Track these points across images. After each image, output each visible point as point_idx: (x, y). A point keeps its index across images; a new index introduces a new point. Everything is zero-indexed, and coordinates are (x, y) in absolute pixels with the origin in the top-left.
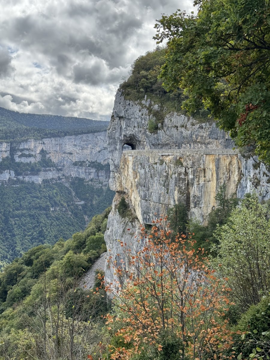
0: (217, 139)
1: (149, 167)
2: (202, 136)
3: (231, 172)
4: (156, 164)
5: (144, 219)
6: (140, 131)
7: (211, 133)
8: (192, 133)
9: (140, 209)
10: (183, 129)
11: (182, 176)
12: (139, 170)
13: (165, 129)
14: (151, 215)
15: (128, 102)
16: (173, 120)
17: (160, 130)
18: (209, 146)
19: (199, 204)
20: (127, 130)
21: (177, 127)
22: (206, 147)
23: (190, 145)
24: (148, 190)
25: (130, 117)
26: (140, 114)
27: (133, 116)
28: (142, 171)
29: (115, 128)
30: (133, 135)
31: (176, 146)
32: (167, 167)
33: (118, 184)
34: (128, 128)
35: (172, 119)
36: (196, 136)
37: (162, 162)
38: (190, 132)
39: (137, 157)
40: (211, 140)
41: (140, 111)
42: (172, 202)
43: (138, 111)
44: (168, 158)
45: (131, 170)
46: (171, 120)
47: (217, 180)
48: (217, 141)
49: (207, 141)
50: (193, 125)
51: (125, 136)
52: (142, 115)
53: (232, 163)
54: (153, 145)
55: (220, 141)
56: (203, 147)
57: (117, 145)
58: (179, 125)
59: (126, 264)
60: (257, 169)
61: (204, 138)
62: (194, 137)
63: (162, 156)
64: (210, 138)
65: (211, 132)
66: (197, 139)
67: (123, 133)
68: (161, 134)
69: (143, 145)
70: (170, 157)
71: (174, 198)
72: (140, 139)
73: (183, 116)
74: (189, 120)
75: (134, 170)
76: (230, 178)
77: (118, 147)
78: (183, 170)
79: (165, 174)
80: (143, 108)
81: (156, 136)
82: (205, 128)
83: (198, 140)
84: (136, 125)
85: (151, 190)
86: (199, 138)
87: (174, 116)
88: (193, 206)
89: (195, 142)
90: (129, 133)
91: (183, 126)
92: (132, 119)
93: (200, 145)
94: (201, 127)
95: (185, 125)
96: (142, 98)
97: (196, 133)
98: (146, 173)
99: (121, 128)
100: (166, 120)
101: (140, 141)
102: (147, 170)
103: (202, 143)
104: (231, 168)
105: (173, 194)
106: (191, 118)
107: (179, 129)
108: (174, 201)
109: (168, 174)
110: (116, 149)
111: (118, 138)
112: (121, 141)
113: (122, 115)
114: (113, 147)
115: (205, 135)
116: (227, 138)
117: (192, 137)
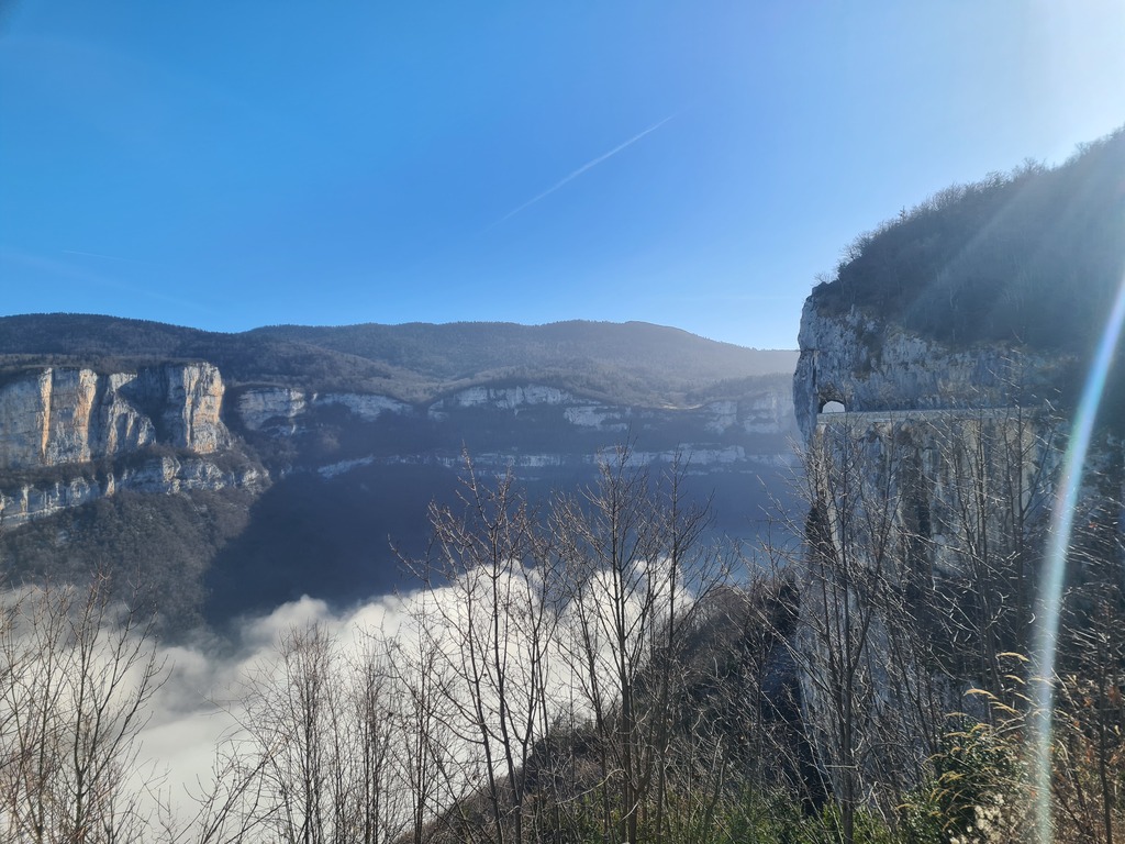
0: (992, 385)
1: (851, 446)
2: (957, 382)
4: (861, 441)
5: (845, 551)
6: (843, 376)
7: (977, 373)
8: (936, 375)
10: (917, 368)
11: (911, 466)
14: (856, 544)
15: (823, 320)
16: (898, 351)
17: (874, 371)
18: (974, 401)
20: (822, 375)
21: (907, 364)
22: (969, 405)
23: (934, 399)
25: (826, 350)
26: (842, 341)
27: (831, 347)
28: (838, 457)
29: (806, 372)
30: (831, 384)
31: (907, 403)
32: (882, 447)
34: (824, 371)
35: (898, 348)
36: (944, 379)
37: (874, 436)
38: (931, 373)
40: (977, 388)
41: (842, 336)
43: (838, 337)
44: (885, 429)
46: (895, 351)
48: (992, 388)
49: (969, 391)
50: (937, 357)
51: (819, 386)
52: (846, 343)
54: (864, 402)
55: (999, 390)
56: (963, 403)
57: (809, 404)
61: (961, 385)
62: (940, 382)
63: (875, 423)
64: (974, 385)
65: (976, 370)
66: (945, 385)
67: (817, 381)
69: (850, 403)
74: (929, 347)
77: (811, 408)
78: (913, 454)
80: (847, 330)
81: (867, 382)
82: (962, 363)
84: (836, 364)
88: (935, 531)
89: (945, 394)
90: (824, 379)
91: (915, 362)
92: (830, 353)
93: (954, 400)
94: (954, 363)
95: (921, 359)
96: (847, 310)
97: (944, 375)
99: (815, 371)
101: (844, 396)
103: (958, 397)
106: (934, 342)
107: (911, 366)
109: (885, 460)
110: (808, 411)
111: (811, 390)
112: (815, 394)
113: (813, 345)
114: (802, 407)
115: (963, 378)
116: (1013, 382)
117: (935, 383)
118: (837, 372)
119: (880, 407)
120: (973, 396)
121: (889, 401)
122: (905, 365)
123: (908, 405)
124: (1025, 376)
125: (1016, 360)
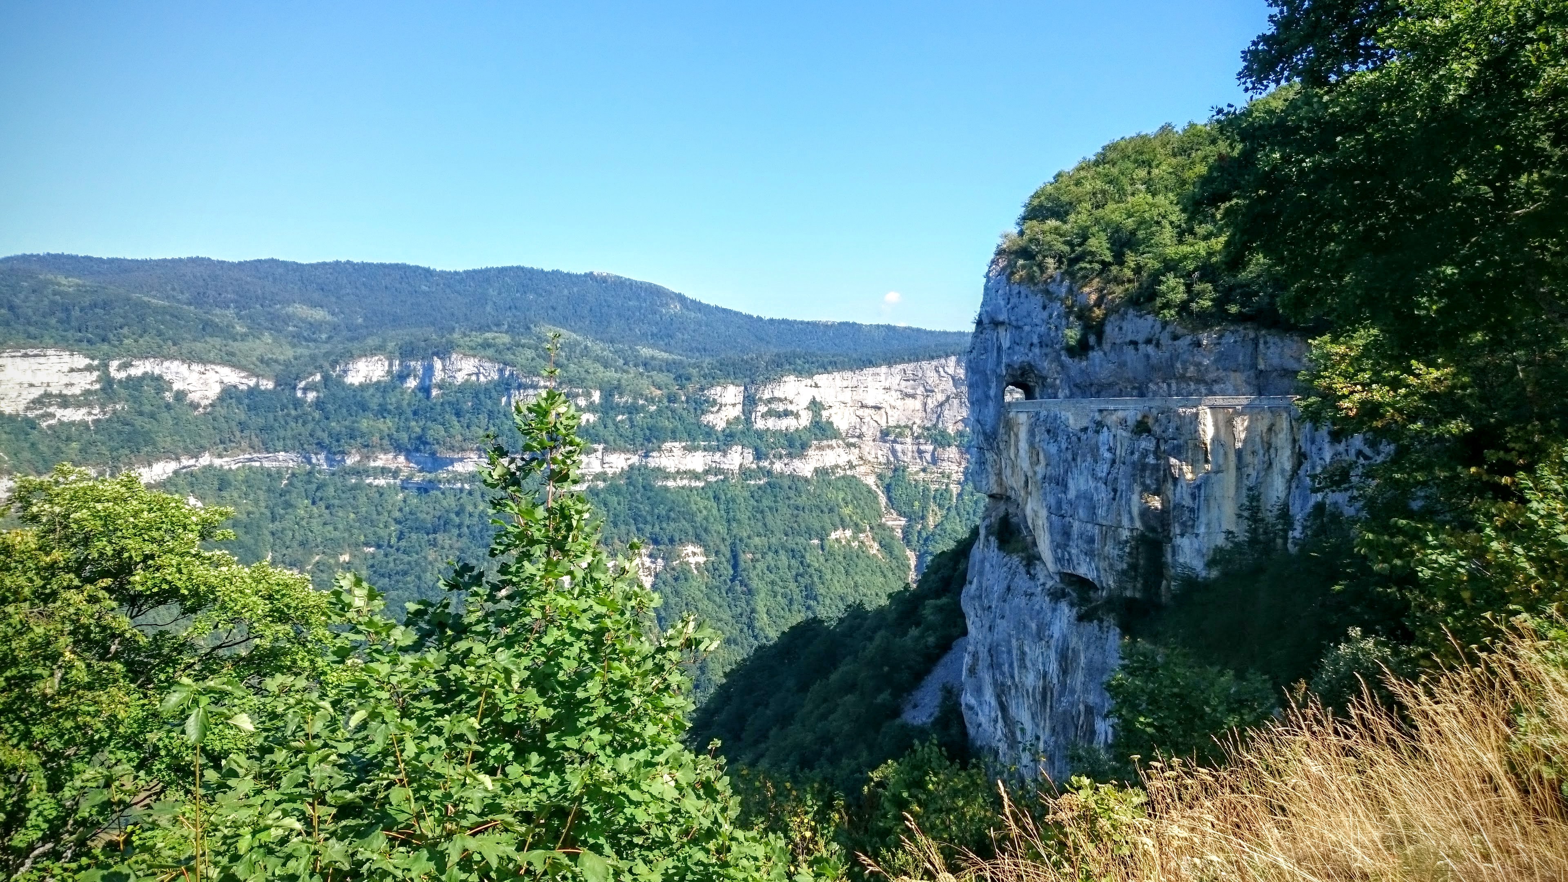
0: (1235, 371)
1: (1069, 438)
2: (1199, 365)
3: (1272, 451)
4: (1085, 430)
5: (1058, 560)
6: (1046, 355)
7: (1222, 357)
8: (1174, 357)
9: (1047, 535)
10: (1150, 349)
11: (1151, 460)
12: (1044, 445)
13: (1107, 347)
14: (1074, 551)
16: (1125, 328)
17: (1094, 350)
18: (1216, 387)
19: (1193, 526)
20: (1014, 353)
21: (1136, 343)
22: (1210, 391)
23: (1169, 385)
24: (1066, 492)
25: (1020, 323)
26: (1045, 314)
27: (1028, 320)
28: (1053, 449)
29: (985, 349)
30: (1029, 364)
31: (1134, 388)
32: (1111, 438)
33: (993, 479)
34: (1017, 348)
35: (1124, 326)
36: (1184, 363)
37: (1099, 426)
38: (1167, 355)
39: (1038, 413)
40: (1222, 374)
41: (1044, 308)
42: (1125, 522)
43: (1039, 309)
44: (1114, 417)
45: (1023, 445)
46: (1121, 329)
47: (1239, 469)
48: (1238, 374)
49: (1211, 376)
50: (1175, 338)
51: (1008, 366)
52: (1050, 317)
53: (1276, 428)
54: (1076, 385)
55: (1245, 375)
56: (1202, 390)
57: (989, 388)
58: (1141, 338)
59: (1015, 664)
60: (1340, 442)
61: (1203, 369)
62: (1179, 365)
63: (1101, 411)
64: (1218, 369)
65: (1222, 353)
66: (1185, 369)
67: (1005, 360)
68: (1097, 361)
69: (1053, 386)
70: (1121, 415)
71: (1130, 512)
72: (1045, 373)
74: (1164, 324)
75: (1032, 445)
76: (1271, 464)
77: (992, 393)
78: (1151, 446)
79: (1107, 455)
80: (1051, 300)
81: (1084, 363)
84: (1035, 340)
85: (1073, 493)
86: (1192, 368)
87: (1129, 316)
88: (1178, 531)
89: (1183, 378)
90: (1018, 359)
91: (1148, 341)
92: (1027, 328)
93: (1193, 386)
94: (1197, 344)
95: (1155, 339)
97: (1184, 357)
98: (1060, 450)
99: (999, 348)
100: (1108, 330)
101: (1045, 378)
102: (1064, 446)
103: (1198, 381)
104: (1273, 440)
105: (1129, 500)
107: (1142, 347)
108: (1132, 519)
109: (1115, 454)
110: (988, 397)
111: (994, 371)
112: (999, 377)
113: (1001, 318)
114: (980, 392)
115: (1206, 362)
116: (1261, 366)
117: (1172, 366)
118: (1037, 350)
119: (1098, 394)
120: (1215, 381)
121: (1111, 385)
122: (1134, 343)
123: (1135, 392)
124: (1276, 361)
125: (1266, 343)
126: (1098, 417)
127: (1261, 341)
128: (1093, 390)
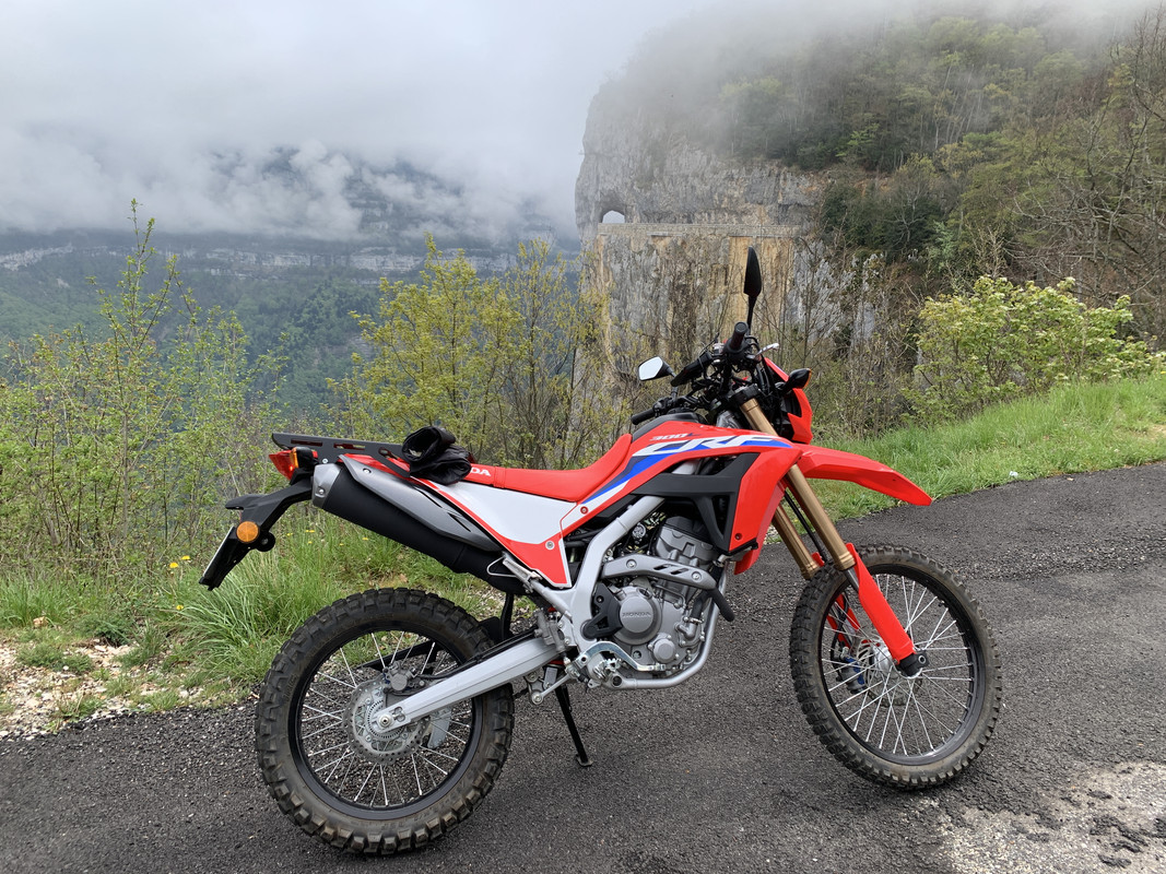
0: (760, 204)
1: (629, 259)
2: (731, 197)
5: (617, 362)
6: (626, 184)
7: (750, 190)
8: (714, 189)
9: (611, 341)
11: (683, 281)
12: (612, 265)
13: (666, 179)
14: (627, 356)
16: (680, 162)
17: (656, 182)
18: (744, 218)
20: (606, 182)
21: (687, 176)
22: (740, 221)
23: (709, 215)
24: (625, 307)
27: (615, 152)
29: (589, 178)
30: (614, 192)
31: (684, 217)
32: (659, 260)
34: (607, 178)
35: (680, 159)
36: (720, 195)
37: (651, 249)
38: (708, 187)
39: (610, 237)
40: (749, 206)
42: (663, 334)
48: (762, 207)
49: (741, 208)
51: (601, 193)
54: (645, 213)
55: (768, 208)
56: (734, 220)
57: (590, 212)
58: (690, 172)
61: (734, 201)
63: (654, 236)
64: (746, 202)
65: (750, 187)
66: (721, 202)
68: (658, 192)
69: (631, 213)
70: (668, 240)
71: (666, 325)
72: (625, 201)
73: (699, 152)
74: (709, 161)
77: (592, 217)
78: (686, 269)
79: (654, 275)
81: (648, 193)
83: (723, 206)
84: (619, 171)
85: (629, 307)
86: (726, 200)
87: (684, 152)
89: (719, 209)
90: (608, 186)
92: (615, 159)
94: (731, 178)
95: (700, 173)
97: (721, 190)
98: (622, 270)
99: (598, 177)
100: (668, 162)
101: (626, 206)
102: (625, 267)
103: (731, 213)
105: (665, 317)
106: (714, 156)
107: (690, 179)
108: (667, 330)
109: (660, 274)
110: (589, 220)
111: (593, 198)
112: (597, 202)
113: (597, 149)
114: (584, 215)
115: (736, 194)
116: (780, 201)
117: (711, 198)
118: (620, 180)
119: (659, 220)
120: (744, 213)
121: (668, 214)
123: (685, 220)
124: (792, 196)
125: (785, 180)
126: (651, 243)
127: (782, 177)
128: (656, 217)
